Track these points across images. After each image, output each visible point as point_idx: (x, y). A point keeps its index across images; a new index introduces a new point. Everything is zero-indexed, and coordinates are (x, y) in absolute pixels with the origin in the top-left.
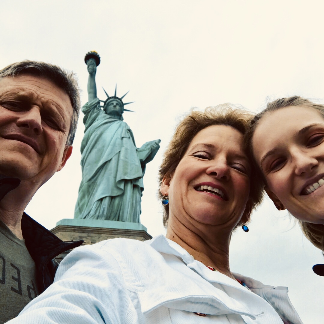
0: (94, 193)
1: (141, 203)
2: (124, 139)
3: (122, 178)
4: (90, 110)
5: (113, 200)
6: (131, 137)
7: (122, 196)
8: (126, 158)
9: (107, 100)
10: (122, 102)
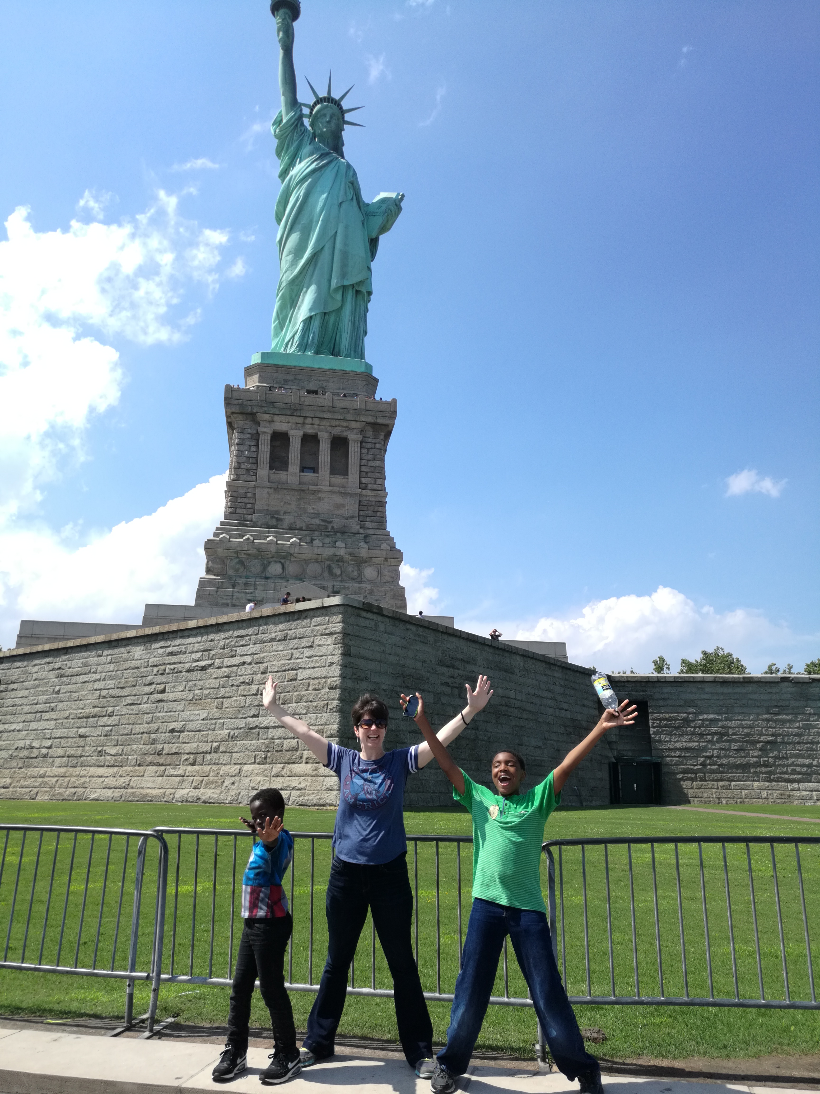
0: (299, 303)
1: (368, 315)
2: (343, 205)
3: (339, 285)
4: (287, 134)
5: (327, 316)
6: (355, 197)
7: (339, 311)
8: (345, 244)
9: (315, 104)
10: (341, 108)
